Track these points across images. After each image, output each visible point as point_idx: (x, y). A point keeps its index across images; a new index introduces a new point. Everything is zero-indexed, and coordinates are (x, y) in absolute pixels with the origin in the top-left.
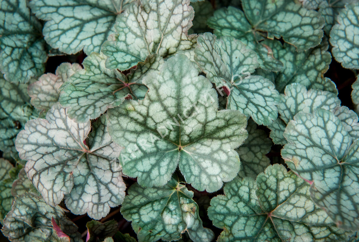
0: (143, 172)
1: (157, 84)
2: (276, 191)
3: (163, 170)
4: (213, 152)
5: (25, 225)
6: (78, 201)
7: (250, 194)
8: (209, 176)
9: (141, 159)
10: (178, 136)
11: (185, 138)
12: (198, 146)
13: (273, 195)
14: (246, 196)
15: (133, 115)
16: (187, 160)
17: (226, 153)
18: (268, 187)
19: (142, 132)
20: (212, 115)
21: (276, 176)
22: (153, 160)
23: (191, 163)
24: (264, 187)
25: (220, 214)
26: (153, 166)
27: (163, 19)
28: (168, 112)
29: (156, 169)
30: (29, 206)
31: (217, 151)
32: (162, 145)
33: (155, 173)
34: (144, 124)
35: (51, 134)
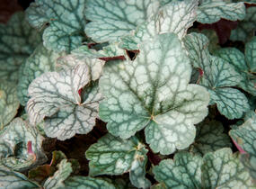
0: (114, 122)
1: (148, 49)
2: (219, 173)
3: (131, 128)
4: (177, 124)
5: (9, 151)
6: (54, 127)
7: (196, 170)
8: (166, 143)
9: (117, 112)
10: (152, 104)
11: (157, 106)
12: (166, 117)
13: (215, 175)
14: (192, 171)
15: (123, 73)
16: (154, 127)
17: (186, 126)
18: (212, 167)
19: (126, 91)
20: (183, 87)
21: (222, 158)
22: (126, 117)
23: (156, 130)
24: (210, 165)
25: (164, 174)
26: (124, 122)
27: (174, 24)
28: (150, 77)
29: (126, 124)
30: (18, 134)
31: (179, 124)
32: (138, 108)
33: (124, 127)
34: (128, 84)
35: (58, 85)
